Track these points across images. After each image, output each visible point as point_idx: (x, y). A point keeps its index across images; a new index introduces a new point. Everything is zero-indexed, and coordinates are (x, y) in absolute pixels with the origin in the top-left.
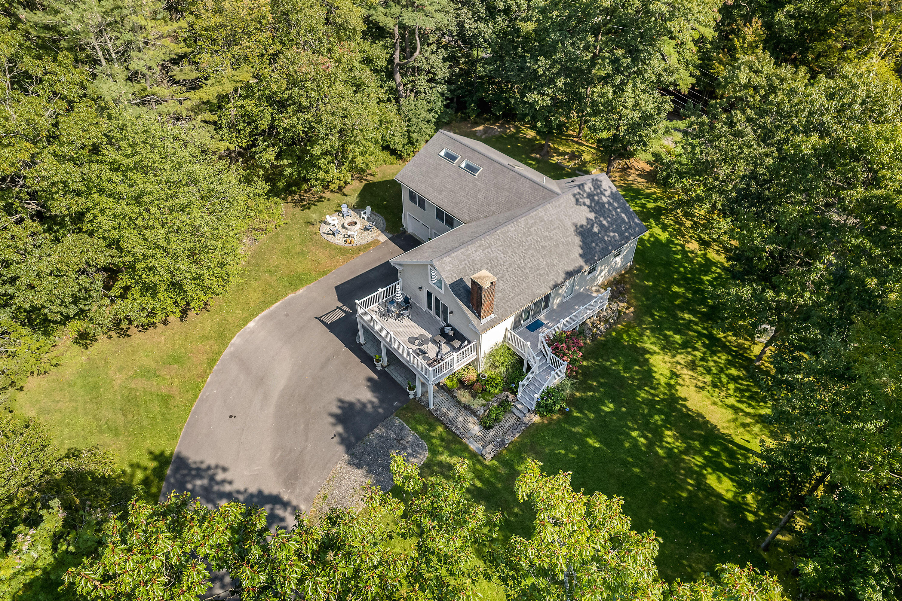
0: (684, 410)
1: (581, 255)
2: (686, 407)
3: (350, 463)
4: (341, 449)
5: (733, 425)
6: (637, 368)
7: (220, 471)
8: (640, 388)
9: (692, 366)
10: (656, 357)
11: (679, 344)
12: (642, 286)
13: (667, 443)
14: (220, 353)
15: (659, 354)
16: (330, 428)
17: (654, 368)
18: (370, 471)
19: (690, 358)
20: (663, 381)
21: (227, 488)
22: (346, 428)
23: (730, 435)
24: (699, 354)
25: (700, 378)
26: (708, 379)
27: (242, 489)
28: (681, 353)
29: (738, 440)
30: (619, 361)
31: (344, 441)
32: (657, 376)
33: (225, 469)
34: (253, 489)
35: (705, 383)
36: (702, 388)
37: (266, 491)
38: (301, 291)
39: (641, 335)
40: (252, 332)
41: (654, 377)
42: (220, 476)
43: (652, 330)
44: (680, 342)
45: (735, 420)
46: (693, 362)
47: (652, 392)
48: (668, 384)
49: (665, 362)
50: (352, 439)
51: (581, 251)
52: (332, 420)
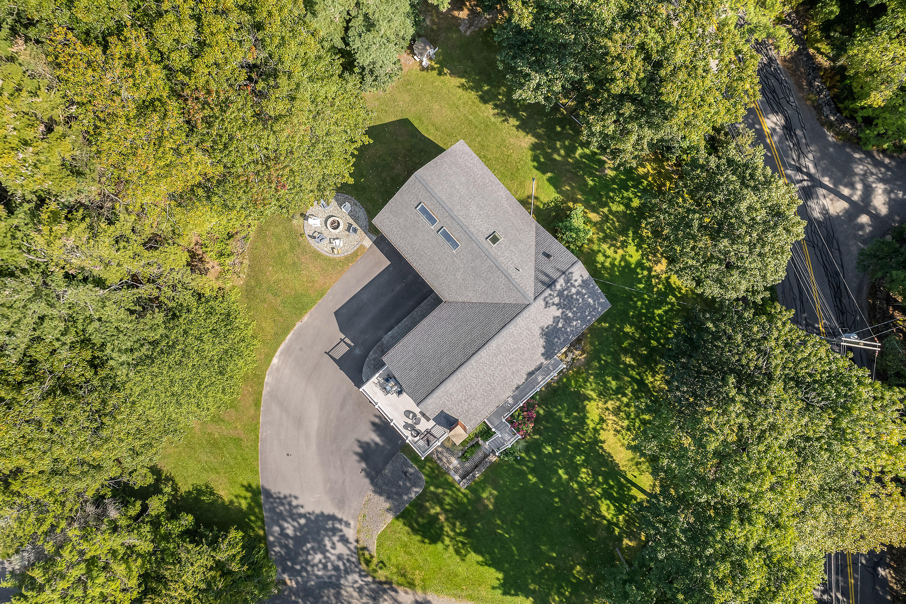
0: (600, 451)
1: (543, 354)
2: (602, 448)
3: (375, 492)
4: (367, 481)
5: (631, 463)
6: (575, 414)
7: (293, 499)
8: (573, 433)
9: (617, 411)
10: (593, 403)
11: (613, 391)
12: (598, 329)
13: (582, 478)
14: (260, 393)
15: (595, 400)
16: (357, 464)
17: (588, 415)
18: (388, 498)
19: (618, 403)
20: (592, 425)
21: (302, 511)
22: (367, 464)
23: (625, 472)
24: (625, 400)
25: (620, 423)
26: (626, 423)
27: (311, 511)
28: (612, 399)
29: (629, 476)
30: (563, 408)
31: (368, 475)
32: (588, 421)
33: (296, 498)
34: (318, 512)
35: (622, 427)
36: (618, 432)
37: (326, 512)
38: (306, 318)
39: (586, 381)
40: (278, 370)
41: (586, 423)
42: (294, 503)
43: (596, 376)
44: (614, 388)
45: (632, 459)
46: (619, 408)
47: (582, 436)
48: (595, 429)
49: (598, 408)
50: (373, 473)
51: (543, 351)
52: (356, 458)
